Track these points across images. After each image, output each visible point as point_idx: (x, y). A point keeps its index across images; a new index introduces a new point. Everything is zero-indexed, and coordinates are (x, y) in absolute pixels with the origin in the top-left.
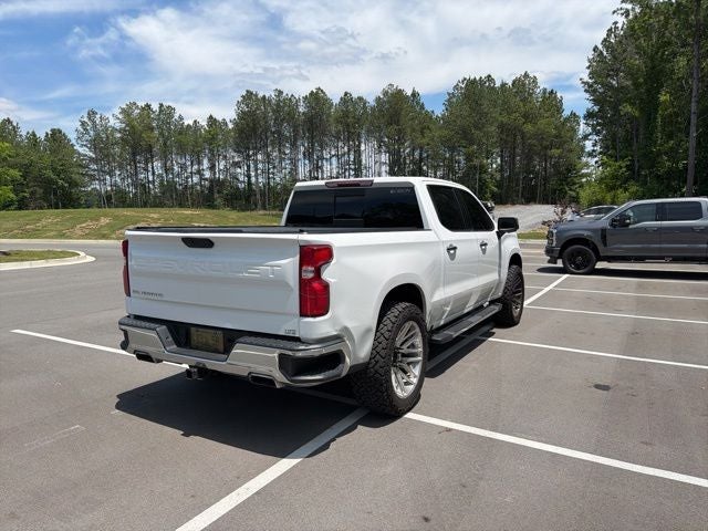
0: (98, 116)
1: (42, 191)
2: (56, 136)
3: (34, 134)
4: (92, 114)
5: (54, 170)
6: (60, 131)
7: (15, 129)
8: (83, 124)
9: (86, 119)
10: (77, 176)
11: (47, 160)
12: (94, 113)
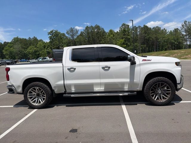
0: (187, 22)
1: (171, 46)
2: (176, 30)
3: (171, 31)
4: (185, 22)
5: (174, 40)
6: (178, 29)
7: (166, 31)
8: (183, 25)
9: (183, 24)
10: (181, 41)
11: (172, 38)
12: (186, 21)
